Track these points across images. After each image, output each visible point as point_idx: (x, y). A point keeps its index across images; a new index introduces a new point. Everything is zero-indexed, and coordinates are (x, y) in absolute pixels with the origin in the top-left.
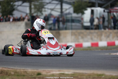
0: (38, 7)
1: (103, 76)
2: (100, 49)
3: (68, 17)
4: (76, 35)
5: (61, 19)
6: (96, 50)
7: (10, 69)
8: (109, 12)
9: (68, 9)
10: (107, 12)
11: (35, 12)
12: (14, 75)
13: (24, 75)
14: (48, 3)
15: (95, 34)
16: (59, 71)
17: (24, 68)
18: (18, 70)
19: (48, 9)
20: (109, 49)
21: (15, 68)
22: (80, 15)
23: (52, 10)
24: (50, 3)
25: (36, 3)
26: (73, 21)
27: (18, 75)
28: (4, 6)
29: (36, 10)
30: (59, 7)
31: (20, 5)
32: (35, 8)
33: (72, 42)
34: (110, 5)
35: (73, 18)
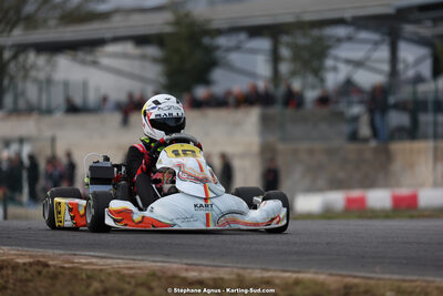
24: (349, 39)
28: (178, 51)
33: (436, 185)
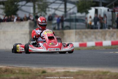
0: (41, 7)
1: (109, 74)
2: (105, 48)
3: (72, 17)
4: (80, 35)
5: (65, 19)
6: (101, 49)
7: (14, 68)
8: (113, 12)
9: (72, 8)
10: (111, 11)
11: (39, 12)
12: (19, 73)
13: (29, 74)
14: (51, 3)
15: (99, 34)
16: (64, 69)
17: (28, 67)
18: (23, 69)
19: (52, 8)
20: (113, 48)
21: (20, 66)
22: (84, 14)
23: (56, 9)
24: (54, 3)
25: (40, 3)
26: (77, 20)
27: (23, 74)
28: (8, 6)
29: (40, 10)
30: (63, 6)
31: (24, 5)
32: (39, 8)
33: (76, 41)
34: (114, 5)
35: (77, 18)
